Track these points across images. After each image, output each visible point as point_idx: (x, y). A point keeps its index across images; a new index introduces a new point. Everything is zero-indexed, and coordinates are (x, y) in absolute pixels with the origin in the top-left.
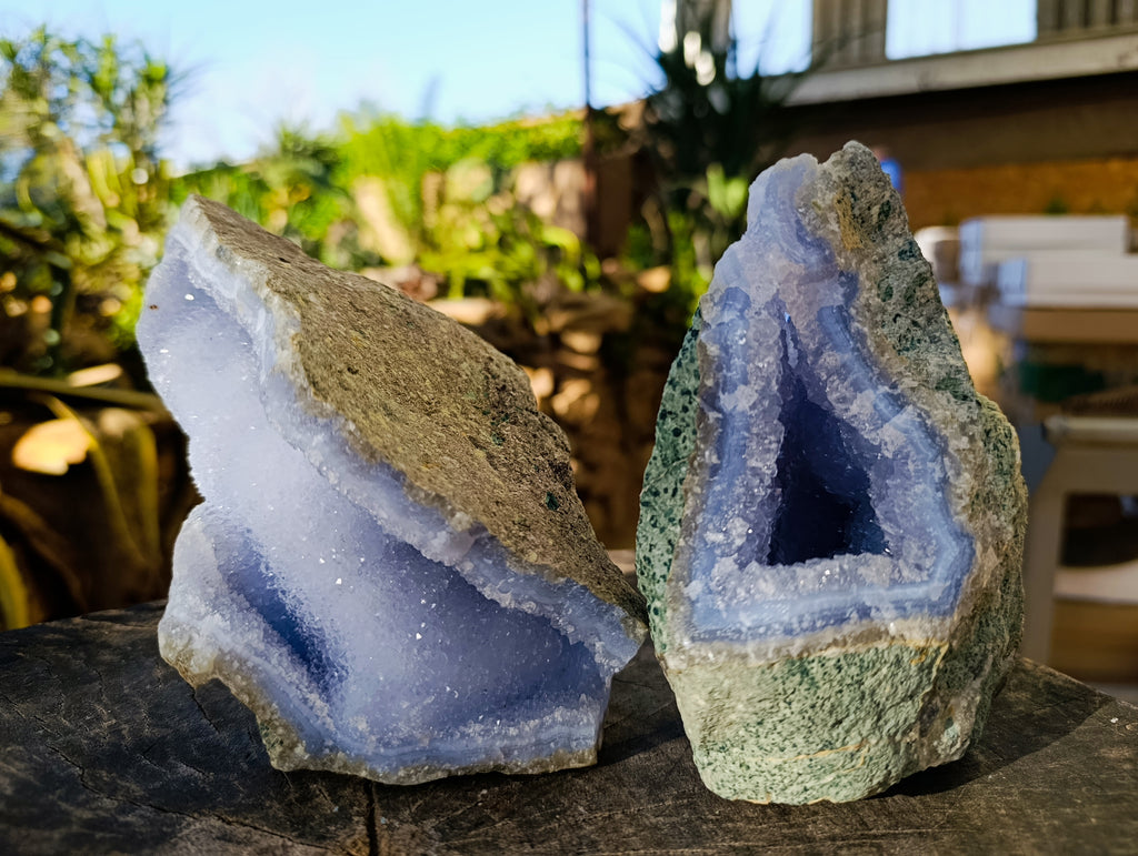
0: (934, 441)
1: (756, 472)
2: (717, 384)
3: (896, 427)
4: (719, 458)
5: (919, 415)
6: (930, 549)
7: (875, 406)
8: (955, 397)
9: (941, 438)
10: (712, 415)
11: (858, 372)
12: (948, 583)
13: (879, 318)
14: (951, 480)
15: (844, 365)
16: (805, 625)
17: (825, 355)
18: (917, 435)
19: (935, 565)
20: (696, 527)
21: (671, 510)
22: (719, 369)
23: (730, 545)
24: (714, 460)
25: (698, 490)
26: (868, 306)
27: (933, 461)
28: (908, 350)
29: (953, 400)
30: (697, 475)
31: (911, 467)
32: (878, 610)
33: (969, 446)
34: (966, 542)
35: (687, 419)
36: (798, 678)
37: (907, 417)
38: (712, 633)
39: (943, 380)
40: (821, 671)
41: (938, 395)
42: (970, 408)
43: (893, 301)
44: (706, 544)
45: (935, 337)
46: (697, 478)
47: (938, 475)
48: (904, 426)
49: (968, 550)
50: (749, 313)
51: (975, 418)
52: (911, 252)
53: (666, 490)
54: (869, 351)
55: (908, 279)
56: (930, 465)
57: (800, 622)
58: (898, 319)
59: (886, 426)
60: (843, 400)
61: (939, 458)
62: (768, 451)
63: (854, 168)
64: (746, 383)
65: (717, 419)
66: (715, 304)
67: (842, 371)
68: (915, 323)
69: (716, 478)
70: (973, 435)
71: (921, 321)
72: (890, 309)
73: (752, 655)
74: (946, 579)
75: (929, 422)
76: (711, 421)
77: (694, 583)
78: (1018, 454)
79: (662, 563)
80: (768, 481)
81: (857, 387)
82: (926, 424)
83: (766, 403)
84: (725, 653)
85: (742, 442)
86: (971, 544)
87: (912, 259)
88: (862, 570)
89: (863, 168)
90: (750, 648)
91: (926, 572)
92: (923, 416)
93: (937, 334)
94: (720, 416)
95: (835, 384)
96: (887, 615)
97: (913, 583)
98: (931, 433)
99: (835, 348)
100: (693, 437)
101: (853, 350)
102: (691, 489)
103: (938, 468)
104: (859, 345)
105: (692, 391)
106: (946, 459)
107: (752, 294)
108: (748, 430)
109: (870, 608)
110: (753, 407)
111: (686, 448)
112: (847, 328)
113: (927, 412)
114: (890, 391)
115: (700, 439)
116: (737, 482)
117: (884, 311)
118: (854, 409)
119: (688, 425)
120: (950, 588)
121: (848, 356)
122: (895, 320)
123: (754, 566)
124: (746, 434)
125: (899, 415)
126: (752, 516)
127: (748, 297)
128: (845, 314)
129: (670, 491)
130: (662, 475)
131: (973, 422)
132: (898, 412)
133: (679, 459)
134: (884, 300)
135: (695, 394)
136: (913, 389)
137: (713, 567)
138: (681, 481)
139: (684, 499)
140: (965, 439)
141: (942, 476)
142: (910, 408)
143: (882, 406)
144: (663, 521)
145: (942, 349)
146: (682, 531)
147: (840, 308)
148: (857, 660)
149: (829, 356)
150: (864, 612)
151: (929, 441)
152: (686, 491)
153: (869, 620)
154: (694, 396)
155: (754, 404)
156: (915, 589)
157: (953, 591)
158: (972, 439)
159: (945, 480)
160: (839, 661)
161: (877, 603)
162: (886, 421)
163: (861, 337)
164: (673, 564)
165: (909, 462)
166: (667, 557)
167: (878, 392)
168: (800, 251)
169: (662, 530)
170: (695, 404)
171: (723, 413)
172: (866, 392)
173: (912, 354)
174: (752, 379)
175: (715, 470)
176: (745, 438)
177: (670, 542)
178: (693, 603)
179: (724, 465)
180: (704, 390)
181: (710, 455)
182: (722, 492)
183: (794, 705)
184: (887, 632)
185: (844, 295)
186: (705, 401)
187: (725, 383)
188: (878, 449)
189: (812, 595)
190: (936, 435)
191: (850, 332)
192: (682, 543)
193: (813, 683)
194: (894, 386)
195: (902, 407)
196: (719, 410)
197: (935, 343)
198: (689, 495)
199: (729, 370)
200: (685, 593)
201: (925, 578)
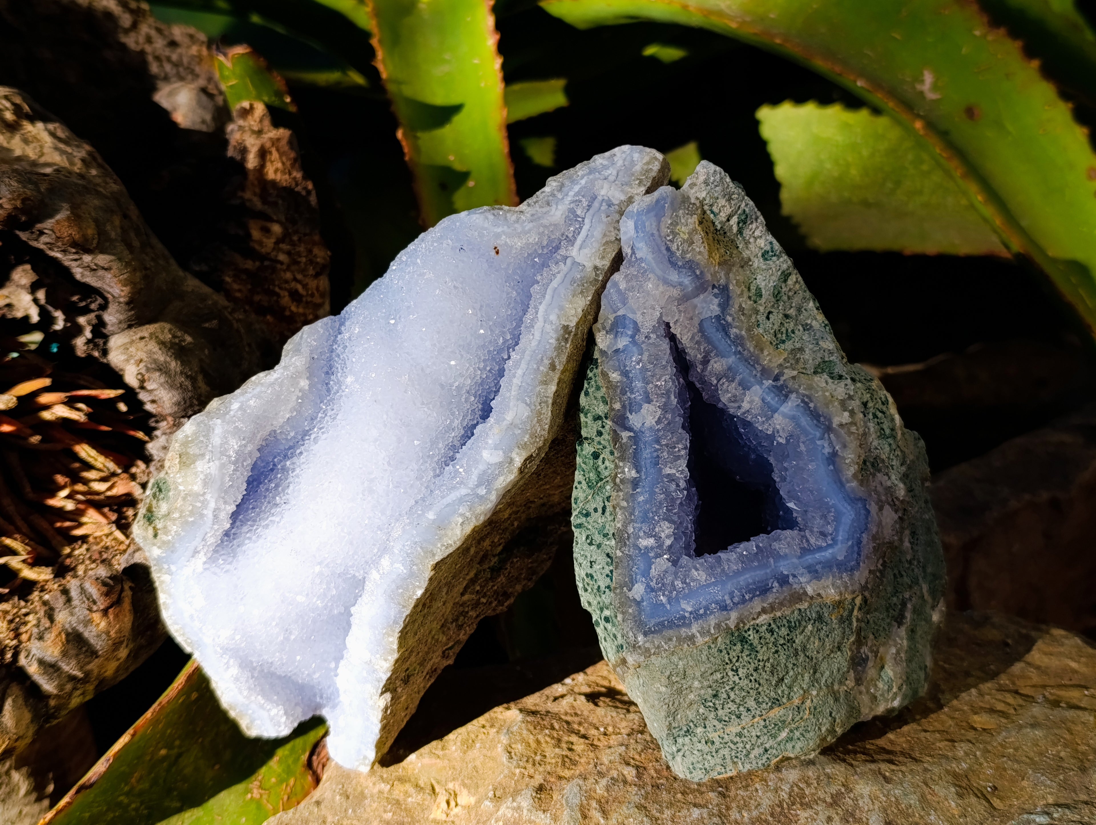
0: (819, 421)
1: (671, 478)
2: (624, 406)
3: (785, 416)
4: (638, 472)
5: (803, 401)
6: (831, 516)
7: (763, 400)
8: (832, 378)
9: (825, 418)
10: (625, 435)
11: (743, 372)
12: (850, 543)
13: (753, 319)
14: (839, 453)
15: (730, 368)
16: (736, 600)
17: (712, 362)
18: (805, 421)
19: (836, 530)
20: (629, 537)
21: (604, 527)
22: (624, 393)
23: (660, 546)
24: (634, 474)
25: (624, 504)
26: (741, 309)
27: (822, 438)
28: (783, 342)
29: (830, 381)
30: (620, 490)
31: (803, 448)
32: (794, 576)
33: (850, 420)
34: (860, 505)
35: (602, 442)
36: (739, 647)
37: (792, 404)
38: (662, 624)
39: (819, 365)
40: (757, 636)
41: (816, 378)
42: (846, 385)
43: (763, 300)
44: (641, 550)
45: (807, 324)
46: (621, 494)
47: (827, 450)
48: (791, 413)
49: (863, 512)
50: (640, 338)
51: (852, 393)
52: (772, 252)
53: (596, 510)
54: (749, 351)
55: (774, 278)
56: (819, 443)
57: (732, 598)
58: (771, 316)
59: (776, 415)
60: (735, 399)
61: (826, 435)
62: (678, 458)
64: (649, 401)
65: (630, 437)
66: (607, 332)
67: (729, 374)
68: (787, 316)
69: (638, 490)
70: (853, 409)
71: (792, 312)
72: (761, 309)
73: (698, 635)
74: (848, 540)
75: (812, 405)
76: (625, 440)
77: (636, 586)
78: (897, 417)
79: (604, 575)
80: (683, 484)
81: (745, 386)
82: (810, 407)
83: (669, 416)
84: (675, 639)
85: (655, 454)
86: (865, 506)
87: (774, 258)
88: (776, 545)
90: (695, 629)
91: (829, 538)
92: (806, 400)
93: (809, 322)
94: (632, 434)
95: (725, 386)
96: (803, 580)
97: (820, 549)
98: (815, 415)
99: (720, 355)
100: (611, 458)
101: (735, 353)
102: (618, 505)
103: (826, 445)
104: (739, 348)
105: (603, 416)
106: (832, 435)
107: (639, 318)
108: (658, 441)
109: (788, 576)
110: (658, 422)
111: (606, 468)
112: (727, 334)
113: (808, 397)
114: (773, 383)
115: (618, 458)
116: (657, 490)
117: (757, 312)
118: (746, 405)
119: (605, 447)
120: (852, 546)
121: (732, 360)
122: (768, 318)
123: (685, 559)
124: (657, 447)
125: (785, 404)
126: (675, 518)
127: (635, 323)
128: (722, 322)
129: (600, 510)
130: (590, 497)
131: (851, 398)
132: (784, 401)
133: (601, 480)
134: (755, 302)
135: (606, 418)
136: (794, 378)
137: (651, 568)
138: (608, 498)
139: (614, 514)
140: (846, 414)
141: (831, 451)
142: (793, 396)
143: (769, 399)
144: (598, 538)
146: (617, 543)
147: (718, 317)
148: (785, 622)
149: (715, 362)
150: (783, 581)
151: (815, 421)
152: (614, 507)
153: (789, 586)
154: (604, 420)
155: (659, 418)
156: (824, 554)
157: (856, 549)
158: (852, 413)
159: (834, 454)
160: (770, 625)
161: (793, 572)
162: (775, 411)
163: (738, 341)
164: (614, 574)
165: (800, 444)
166: (607, 570)
167: (764, 387)
168: (674, 276)
169: (599, 546)
170: (607, 427)
171: (634, 432)
172: (754, 388)
173: (789, 345)
174: (654, 397)
175: (635, 483)
176: (657, 450)
177: (608, 555)
178: (638, 603)
179: (643, 477)
180: (613, 413)
181: (629, 471)
182: (646, 502)
183: (741, 671)
184: (805, 593)
185: (719, 305)
186: (616, 423)
187: (630, 404)
188: (771, 438)
189: (738, 573)
190: (819, 416)
191: (730, 338)
192: (619, 553)
193: (753, 649)
194: (777, 379)
195: (786, 396)
196: (630, 429)
197: (808, 330)
198: (617, 510)
199: (632, 393)
200: (630, 596)
201: (830, 542)
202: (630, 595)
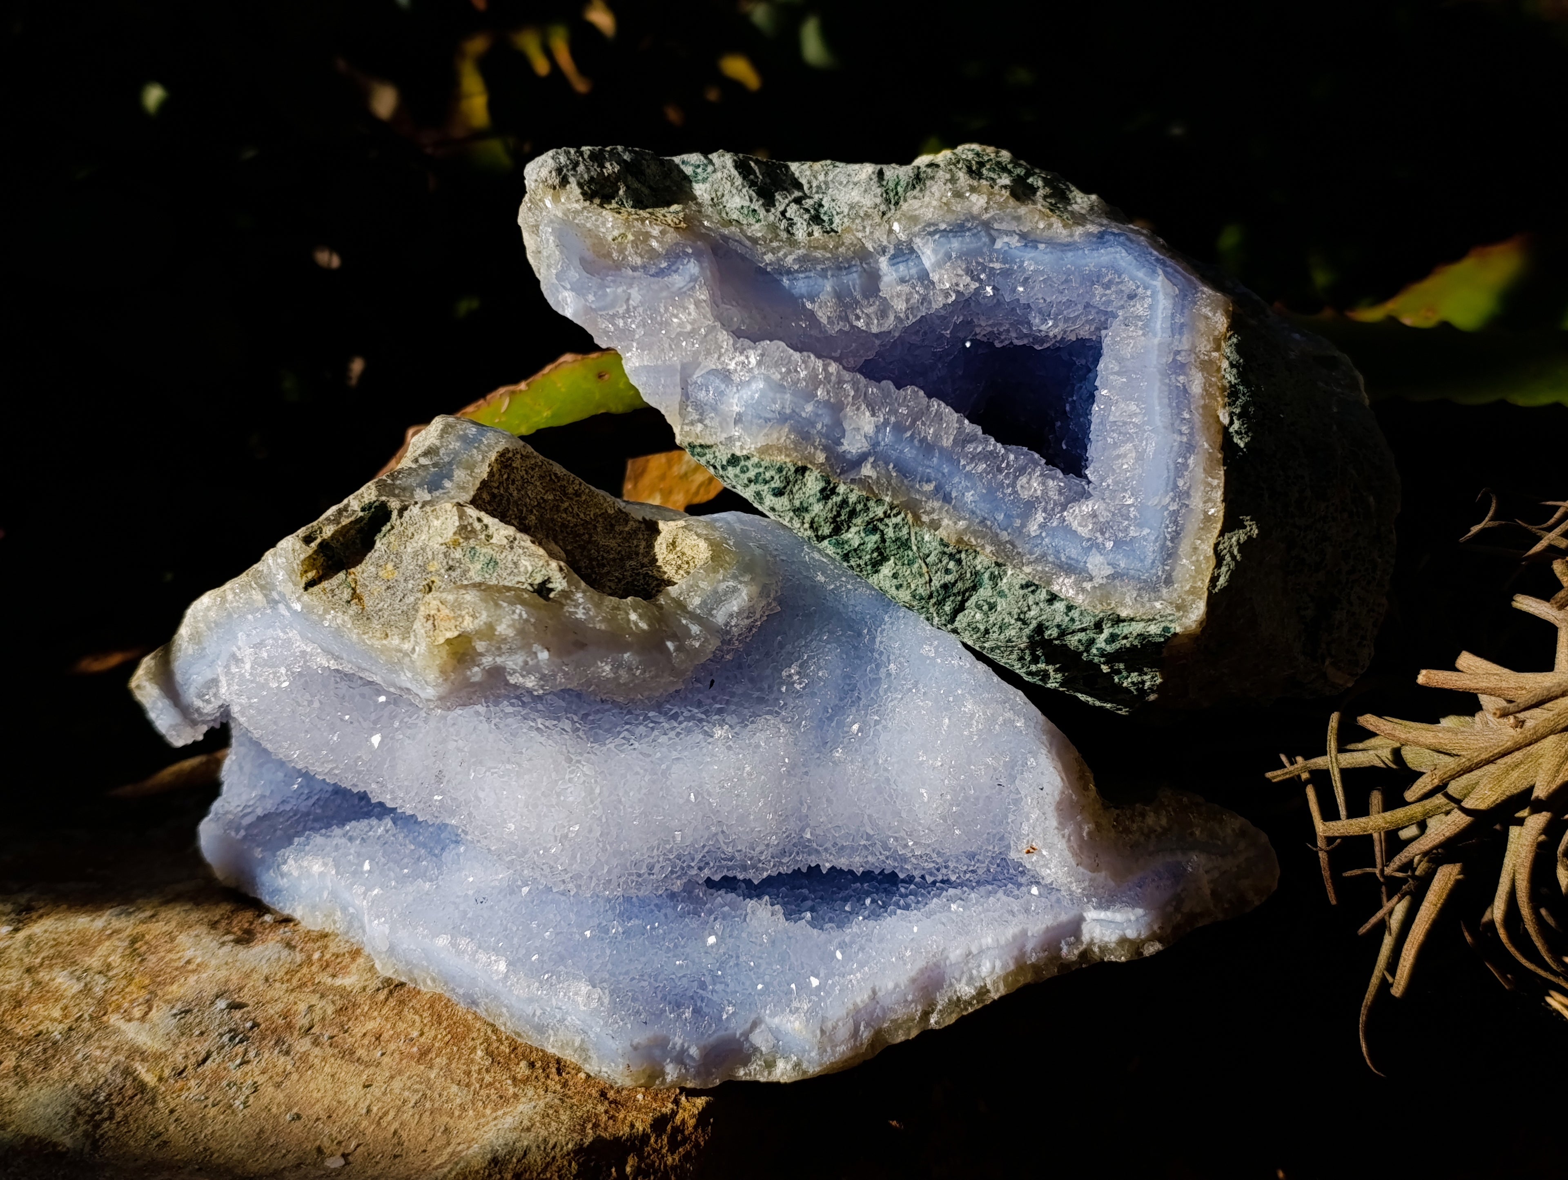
0: (969, 229)
2: (826, 448)
3: (939, 267)
5: (931, 234)
6: (1112, 277)
7: (903, 280)
9: (967, 221)
10: (866, 470)
12: (1160, 272)
14: (1025, 229)
15: (839, 296)
18: (957, 244)
19: (1133, 279)
22: (807, 436)
27: (994, 239)
28: (830, 221)
29: (916, 193)
30: (940, 521)
32: (1177, 353)
33: (985, 197)
34: (1110, 238)
37: (927, 248)
39: (887, 194)
41: (905, 206)
42: (932, 179)
44: (1040, 536)
46: (946, 522)
47: (1014, 241)
48: (941, 255)
51: (948, 176)
52: (699, 166)
53: (949, 572)
54: (828, 259)
55: (737, 182)
56: (999, 245)
57: (1181, 433)
58: (787, 215)
59: (932, 276)
60: (883, 313)
61: (992, 232)
62: (938, 416)
64: (839, 409)
65: (874, 465)
69: (954, 496)
70: (970, 186)
74: (1153, 272)
75: (943, 226)
76: (874, 475)
77: (1091, 565)
80: (976, 431)
81: (872, 292)
82: (945, 230)
85: (916, 442)
86: (1114, 233)
87: (709, 170)
91: (1141, 290)
92: (931, 230)
94: (871, 459)
95: (859, 315)
97: (1152, 309)
98: (959, 228)
99: (812, 296)
100: (886, 508)
101: (822, 276)
103: (1006, 239)
104: (819, 267)
105: (822, 485)
106: (996, 226)
108: (903, 430)
109: (1175, 360)
110: (874, 412)
111: (896, 525)
113: (928, 225)
114: (888, 256)
116: (969, 468)
118: (898, 307)
119: (867, 510)
120: (1164, 272)
121: (829, 286)
123: (1090, 472)
124: (908, 434)
125: (923, 258)
126: (1022, 463)
130: (926, 571)
131: (953, 181)
132: (918, 257)
135: (828, 482)
137: (1075, 532)
138: (942, 545)
139: (969, 548)
140: (974, 197)
141: (1017, 237)
142: (918, 242)
143: (904, 272)
144: (989, 592)
145: (841, 183)
146: (1013, 566)
149: (820, 308)
150: (1179, 367)
151: (968, 234)
152: (960, 542)
154: (829, 487)
155: (870, 408)
156: (1161, 307)
158: (975, 190)
159: (1023, 236)
161: (1171, 352)
162: (925, 274)
163: (806, 261)
164: (1055, 591)
165: (991, 265)
167: (885, 269)
168: (678, 280)
169: (1002, 595)
171: (869, 454)
172: (881, 284)
175: (941, 495)
176: (913, 438)
177: (1024, 587)
178: (1117, 572)
179: (940, 477)
180: (827, 468)
181: (920, 493)
182: (977, 492)
186: (843, 473)
187: (828, 437)
188: (962, 296)
190: (962, 225)
191: (797, 271)
192: (1029, 569)
194: (884, 251)
195: (912, 251)
196: (862, 458)
197: (828, 188)
199: (813, 424)
200: (1101, 582)
201: (1149, 293)
202: (1098, 581)
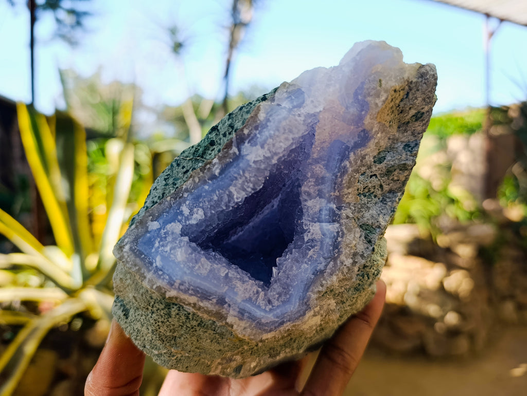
0: (334, 250)
1: (230, 195)
2: (249, 135)
3: (321, 229)
4: (220, 174)
5: (338, 233)
6: (283, 298)
7: (321, 210)
8: (366, 238)
9: (339, 251)
10: (234, 149)
11: (326, 188)
12: (277, 320)
13: (363, 169)
14: (325, 274)
15: (323, 178)
16: (182, 287)
17: (319, 165)
18: (328, 241)
19: (278, 306)
20: (180, 198)
21: (178, 179)
22: (256, 128)
23: (187, 219)
24: (217, 172)
25: (197, 180)
26: (363, 158)
27: (325, 258)
28: (365, 196)
29: (363, 238)
30: (203, 173)
31: (311, 253)
32: (229, 306)
33: (349, 266)
34: (304, 308)
35: (222, 141)
36: (162, 306)
37: (332, 228)
38: (142, 253)
39: (368, 225)
40: (177, 311)
41: (358, 230)
42: (368, 248)
43: (379, 166)
44: (179, 209)
45: (385, 201)
46: (201, 174)
47: (321, 267)
48: (326, 231)
49: (302, 312)
50: (297, 111)
51: (365, 255)
53: (183, 167)
54: (342, 181)
55: (397, 162)
56: (321, 259)
57: (181, 284)
58: (374, 177)
59: (318, 224)
60: (309, 194)
61: (329, 260)
62: (244, 190)
63: (420, 79)
64: (262, 147)
65: (235, 153)
66: (287, 92)
67: (320, 181)
68: (381, 186)
69: (210, 182)
70: (357, 262)
71: (386, 188)
72: (374, 169)
73: (147, 280)
74: (278, 317)
75: (339, 239)
76: (231, 152)
77: (156, 223)
79: (152, 200)
80: (232, 204)
81: (320, 195)
82: (337, 239)
83: (263, 166)
84: (137, 268)
85: (236, 175)
86: (306, 310)
87: (409, 153)
88: (239, 284)
89: (425, 83)
90: (149, 275)
91: (271, 307)
92: (340, 234)
93: (388, 200)
94: (238, 153)
95: (310, 184)
96: (232, 312)
97: (259, 307)
98: (336, 245)
99: (327, 167)
100: (217, 152)
101: (334, 174)
102: (194, 177)
103: (324, 264)
104: (339, 174)
105: (235, 128)
106: (332, 263)
107: (308, 101)
108: (244, 172)
109: (226, 303)
110: (255, 162)
111: (210, 154)
112: (342, 161)
113: (343, 234)
114: (335, 209)
115: (219, 156)
116: (217, 192)
117: (370, 167)
118: (310, 203)
119: (220, 144)
120: (277, 322)
121: (328, 175)
122: (371, 177)
123: (186, 239)
124: (241, 173)
125: (328, 224)
126: (209, 214)
127: (303, 102)
128: (347, 153)
129: (185, 170)
130: (188, 159)
131: (362, 256)
132: (330, 222)
133: (202, 157)
134: (375, 162)
135: (235, 131)
136: (348, 217)
137: (170, 223)
138: (194, 169)
139: (188, 178)
140: (351, 261)
141: (323, 269)
142: (337, 225)
143: (324, 212)
144: (171, 181)
145: (382, 209)
146: (173, 193)
147: (347, 148)
148: (200, 320)
149: (320, 167)
150: (221, 301)
151: (331, 248)
152: (191, 176)
153: (221, 307)
154: (234, 131)
155: (258, 161)
156: (257, 311)
157: (277, 325)
158: (354, 263)
159: (322, 272)
160: (189, 314)
161: (231, 303)
162: (320, 221)
163: (344, 171)
164: (156, 205)
165: (312, 250)
166: (155, 200)
167: (328, 205)
168: (350, 101)
169: (166, 185)
170: (231, 136)
171: (240, 154)
172: (323, 200)
173: (365, 200)
174: (266, 147)
175: (213, 177)
176: (239, 174)
177: (163, 194)
178: (147, 232)
179: (219, 179)
180: (241, 133)
181: (217, 168)
182: (206, 191)
183: (154, 315)
184: (226, 319)
185: (355, 143)
186: (237, 139)
187: (253, 138)
188: (304, 231)
189: (198, 276)
190: (337, 248)
191: (341, 164)
192: (168, 199)
193: (169, 315)
194: (339, 208)
195: (334, 221)
196: (239, 150)
197: (383, 203)
198: (191, 179)
199: (259, 133)
200: (148, 224)
201: (267, 309)
202: (150, 223)
